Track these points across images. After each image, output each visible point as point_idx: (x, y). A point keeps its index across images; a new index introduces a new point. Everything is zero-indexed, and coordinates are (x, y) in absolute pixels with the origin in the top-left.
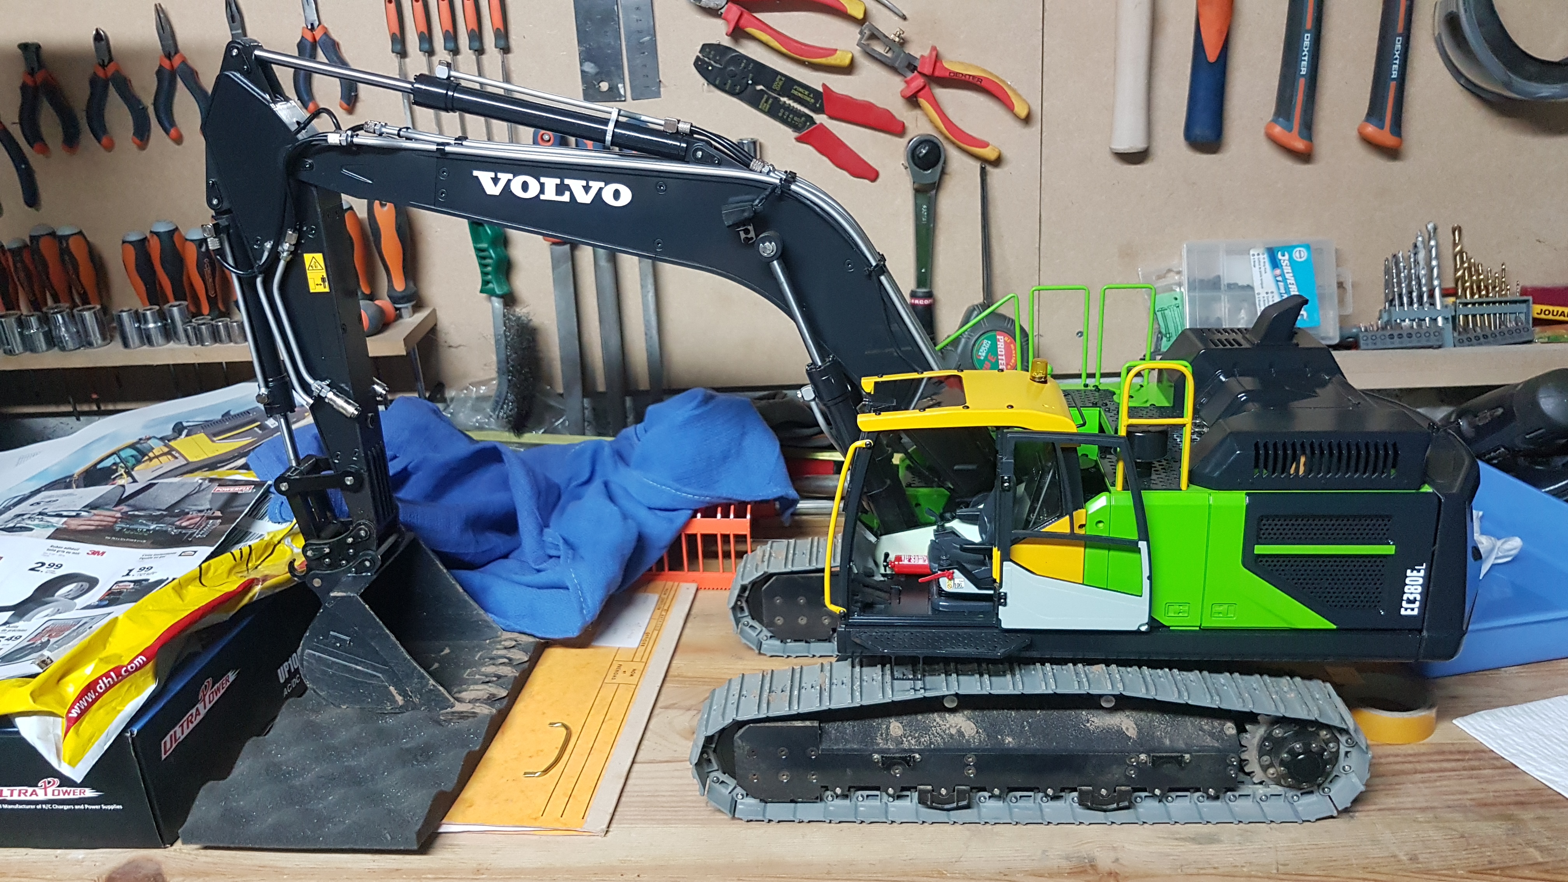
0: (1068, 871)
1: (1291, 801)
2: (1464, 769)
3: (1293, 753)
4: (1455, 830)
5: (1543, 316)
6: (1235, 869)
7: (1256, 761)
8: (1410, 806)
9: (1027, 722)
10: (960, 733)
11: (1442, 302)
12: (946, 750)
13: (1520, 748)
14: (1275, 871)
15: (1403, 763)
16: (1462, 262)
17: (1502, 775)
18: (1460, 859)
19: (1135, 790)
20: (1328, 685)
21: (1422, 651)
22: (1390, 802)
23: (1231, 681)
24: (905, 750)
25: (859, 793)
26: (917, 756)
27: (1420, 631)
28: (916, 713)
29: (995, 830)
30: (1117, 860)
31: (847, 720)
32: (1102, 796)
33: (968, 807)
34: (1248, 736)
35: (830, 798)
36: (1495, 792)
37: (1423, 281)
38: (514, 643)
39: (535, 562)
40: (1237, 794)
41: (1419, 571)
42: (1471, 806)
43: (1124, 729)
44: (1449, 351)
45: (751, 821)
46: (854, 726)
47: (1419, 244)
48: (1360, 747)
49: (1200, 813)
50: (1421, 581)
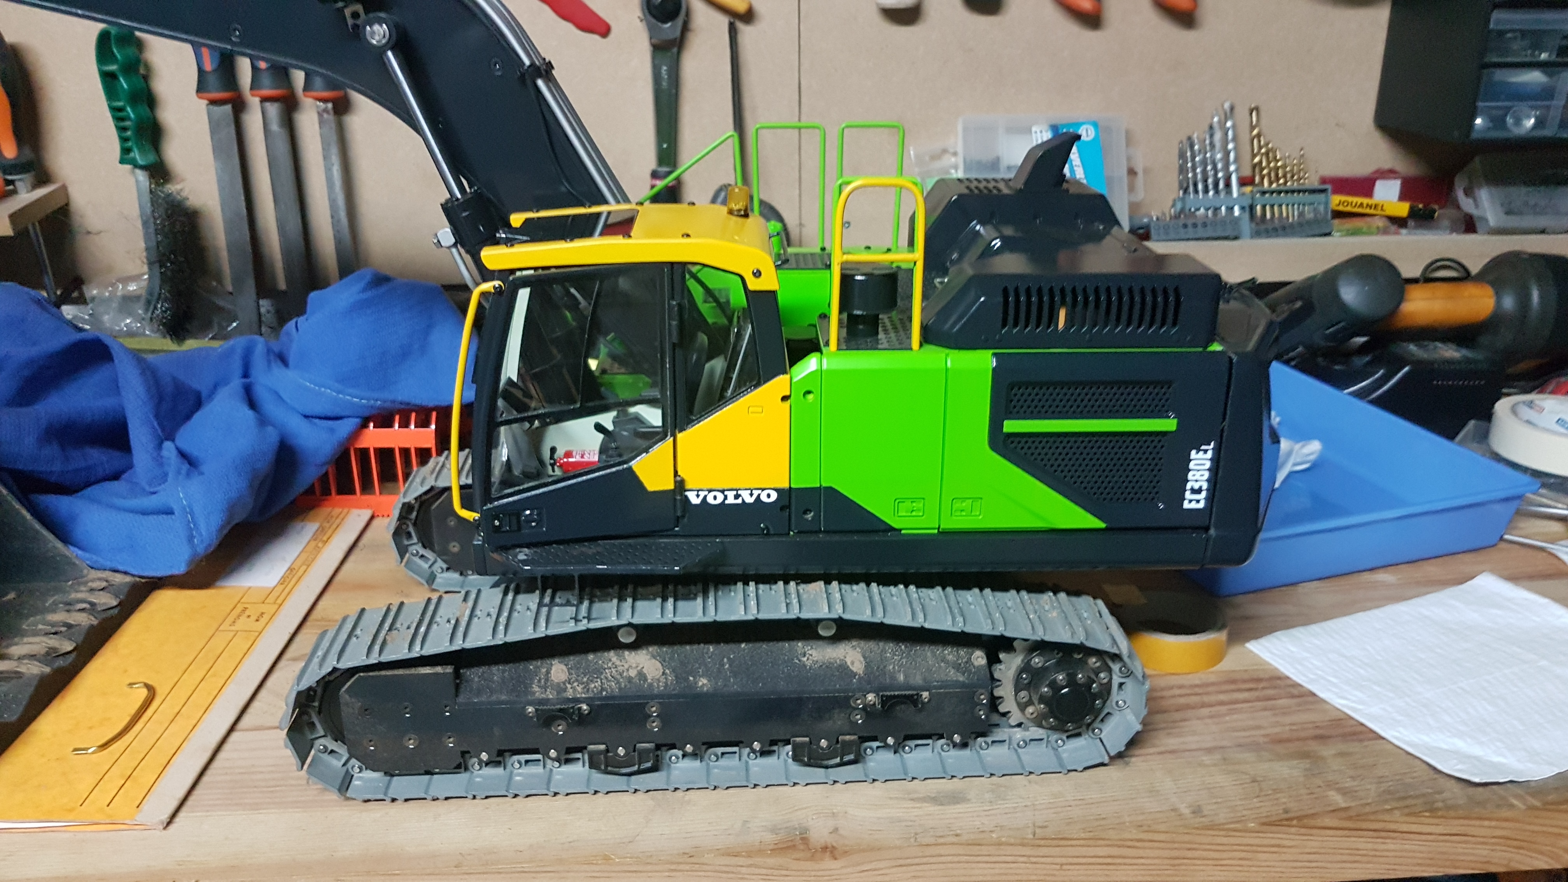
0: (771, 847)
1: (1055, 746)
2: (1258, 699)
3: (1053, 685)
4: (1246, 774)
5: (1341, 208)
6: (982, 836)
7: (1013, 698)
8: (1194, 746)
9: (729, 659)
10: (641, 675)
11: (1239, 191)
12: (621, 698)
13: (1320, 673)
14: (1031, 836)
15: (1188, 695)
16: (1260, 148)
17: (1299, 705)
18: (1251, 809)
19: (864, 739)
20: (1100, 602)
21: (1209, 553)
22: (1172, 742)
23: (979, 598)
24: (569, 700)
25: (516, 758)
26: (585, 707)
27: (1207, 529)
28: (586, 651)
29: (687, 798)
30: (836, 830)
31: (496, 663)
32: (822, 748)
33: (655, 769)
34: (1002, 667)
35: (477, 767)
36: (1291, 724)
37: (1220, 166)
38: (104, 584)
39: (150, 485)
40: (989, 740)
41: (1206, 451)
42: (1265, 743)
43: (849, 663)
44: (1247, 243)
45: (369, 801)
46: (504, 671)
47: (1216, 125)
48: (1136, 678)
49: (944, 767)
50: (1208, 464)
